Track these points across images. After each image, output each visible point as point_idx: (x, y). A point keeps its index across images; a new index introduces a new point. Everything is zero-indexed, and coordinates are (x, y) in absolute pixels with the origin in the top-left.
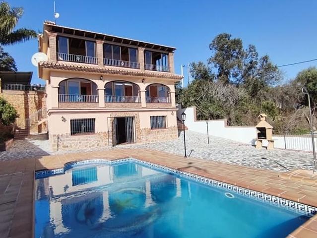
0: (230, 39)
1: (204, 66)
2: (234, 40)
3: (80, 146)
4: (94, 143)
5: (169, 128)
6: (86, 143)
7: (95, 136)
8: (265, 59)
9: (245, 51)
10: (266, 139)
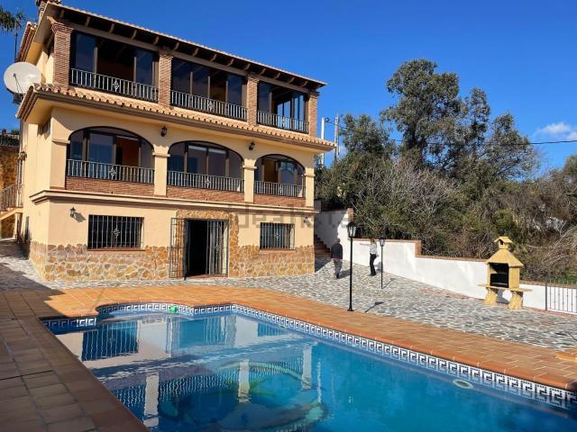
0: (434, 73)
1: (373, 125)
2: (444, 76)
3: (106, 274)
4: (137, 271)
5: (296, 250)
6: (121, 268)
7: (139, 256)
8: (506, 122)
9: (464, 101)
10: (507, 287)
